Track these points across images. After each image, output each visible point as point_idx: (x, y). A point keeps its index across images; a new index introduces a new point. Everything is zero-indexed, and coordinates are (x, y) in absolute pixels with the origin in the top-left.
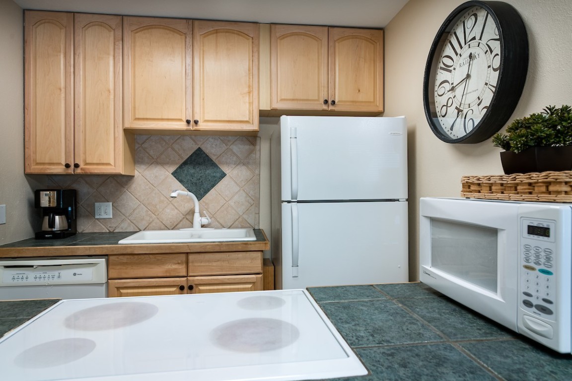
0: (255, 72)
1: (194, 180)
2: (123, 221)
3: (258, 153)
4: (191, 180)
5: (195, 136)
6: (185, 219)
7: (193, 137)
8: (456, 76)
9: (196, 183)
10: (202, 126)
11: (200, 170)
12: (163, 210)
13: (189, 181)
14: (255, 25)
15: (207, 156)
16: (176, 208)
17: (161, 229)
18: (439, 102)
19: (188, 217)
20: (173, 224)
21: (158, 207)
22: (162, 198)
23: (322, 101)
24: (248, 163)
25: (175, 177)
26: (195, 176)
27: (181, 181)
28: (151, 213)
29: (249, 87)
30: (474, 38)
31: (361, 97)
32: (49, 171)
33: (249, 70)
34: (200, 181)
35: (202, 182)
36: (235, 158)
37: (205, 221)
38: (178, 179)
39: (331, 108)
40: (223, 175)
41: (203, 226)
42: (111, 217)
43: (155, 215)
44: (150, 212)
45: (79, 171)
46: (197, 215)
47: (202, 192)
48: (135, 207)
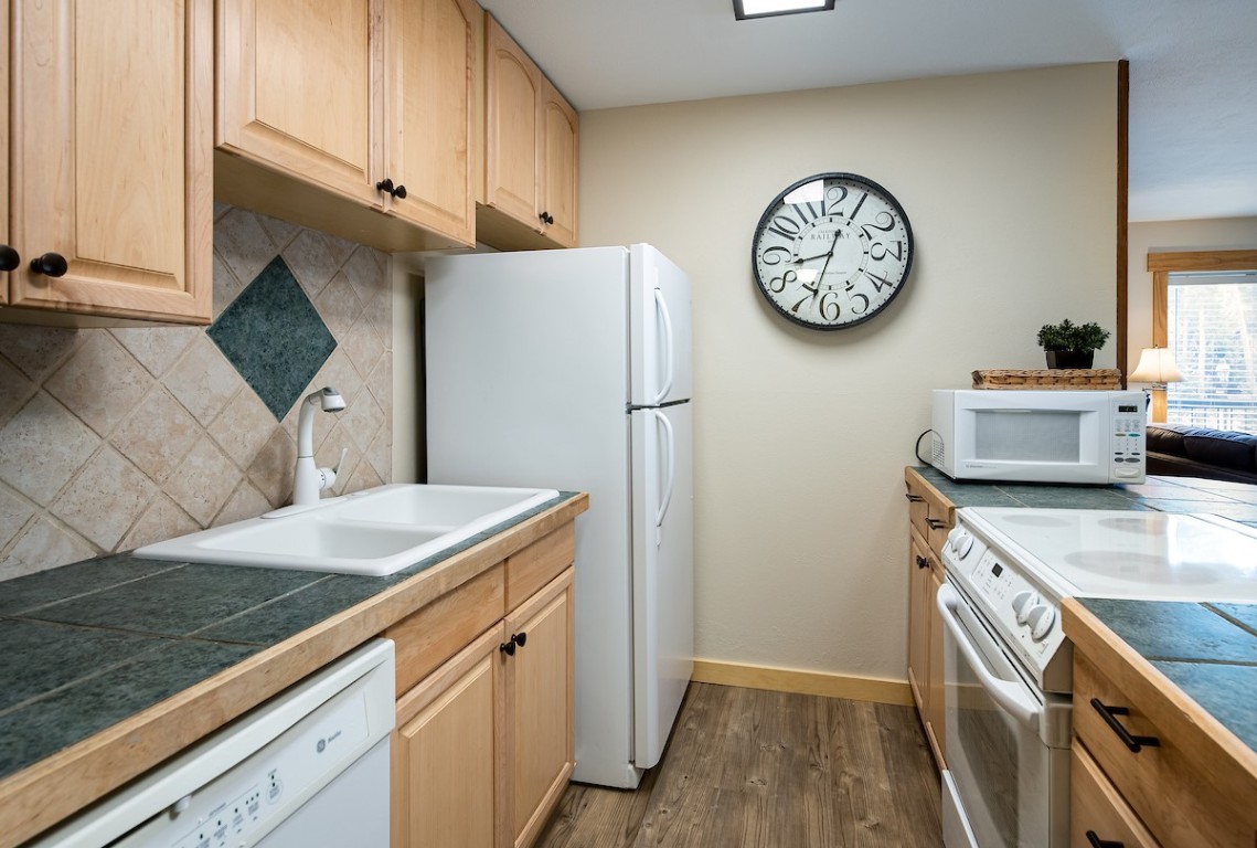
1: (268, 356)
2: (25, 525)
3: (389, 294)
4: (261, 357)
5: (270, 217)
6: (245, 482)
7: (265, 219)
8: (805, 247)
9: (272, 366)
10: (401, 206)
11: (283, 326)
12: (182, 460)
13: (257, 358)
15: (297, 284)
16: (221, 450)
18: (768, 269)
20: (214, 507)
21: (166, 450)
22: (180, 418)
24: (376, 317)
25: (218, 342)
26: (271, 343)
27: (235, 359)
28: (142, 476)
34: (283, 360)
35: (287, 362)
36: (351, 301)
38: (225, 350)
40: (331, 345)
43: (155, 481)
44: (137, 475)
47: (288, 395)
48: (83, 457)
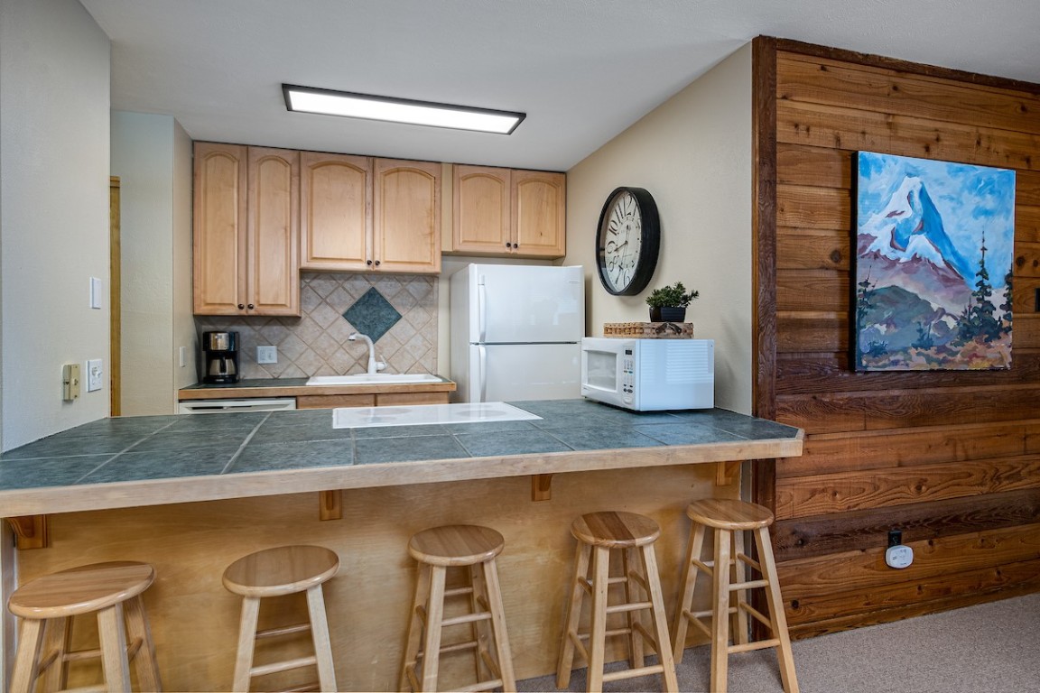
0: (438, 213)
1: (367, 323)
2: (289, 366)
3: (435, 294)
4: (364, 323)
5: (373, 276)
6: (357, 364)
7: (366, 276)
8: (620, 240)
9: (369, 326)
10: (383, 267)
11: (374, 312)
12: (333, 354)
13: (362, 323)
14: (437, 165)
15: (381, 296)
17: (331, 375)
18: (609, 257)
19: (361, 362)
20: (344, 370)
21: (327, 351)
23: (505, 244)
24: (426, 305)
25: (346, 319)
26: (368, 318)
27: (352, 323)
28: (319, 358)
29: (431, 227)
30: (630, 214)
31: (543, 241)
32: (219, 313)
33: (431, 210)
34: (374, 323)
35: (376, 324)
36: (411, 299)
37: (381, 366)
38: (348, 321)
39: (514, 251)
40: (399, 317)
41: (378, 371)
42: (275, 361)
45: (252, 312)
46: (372, 360)
48: (302, 351)
